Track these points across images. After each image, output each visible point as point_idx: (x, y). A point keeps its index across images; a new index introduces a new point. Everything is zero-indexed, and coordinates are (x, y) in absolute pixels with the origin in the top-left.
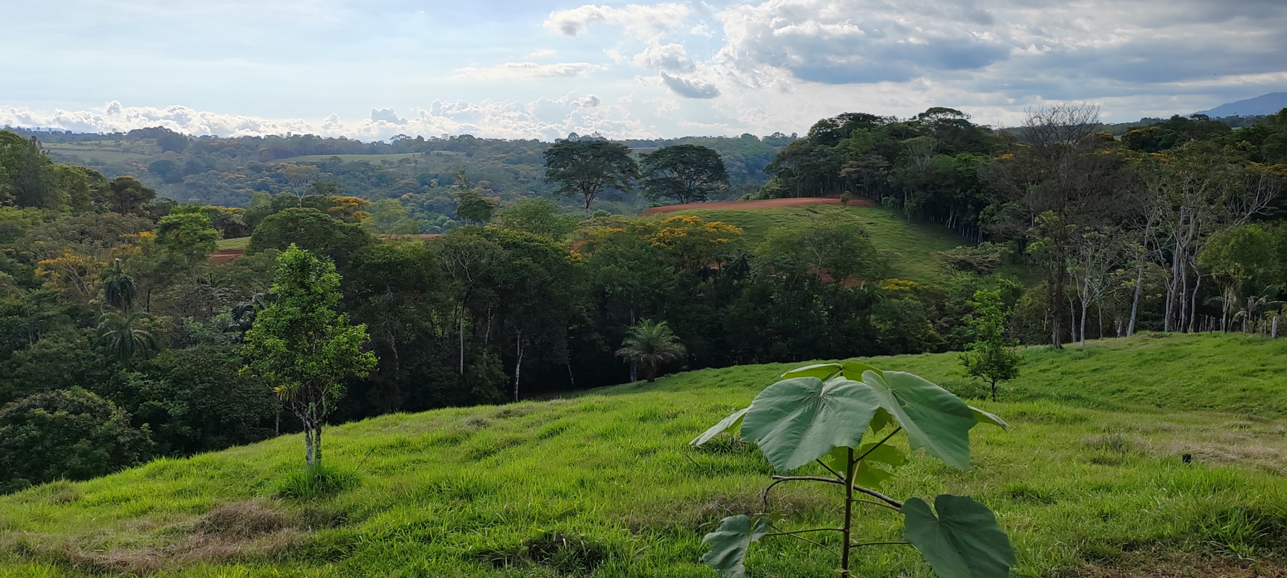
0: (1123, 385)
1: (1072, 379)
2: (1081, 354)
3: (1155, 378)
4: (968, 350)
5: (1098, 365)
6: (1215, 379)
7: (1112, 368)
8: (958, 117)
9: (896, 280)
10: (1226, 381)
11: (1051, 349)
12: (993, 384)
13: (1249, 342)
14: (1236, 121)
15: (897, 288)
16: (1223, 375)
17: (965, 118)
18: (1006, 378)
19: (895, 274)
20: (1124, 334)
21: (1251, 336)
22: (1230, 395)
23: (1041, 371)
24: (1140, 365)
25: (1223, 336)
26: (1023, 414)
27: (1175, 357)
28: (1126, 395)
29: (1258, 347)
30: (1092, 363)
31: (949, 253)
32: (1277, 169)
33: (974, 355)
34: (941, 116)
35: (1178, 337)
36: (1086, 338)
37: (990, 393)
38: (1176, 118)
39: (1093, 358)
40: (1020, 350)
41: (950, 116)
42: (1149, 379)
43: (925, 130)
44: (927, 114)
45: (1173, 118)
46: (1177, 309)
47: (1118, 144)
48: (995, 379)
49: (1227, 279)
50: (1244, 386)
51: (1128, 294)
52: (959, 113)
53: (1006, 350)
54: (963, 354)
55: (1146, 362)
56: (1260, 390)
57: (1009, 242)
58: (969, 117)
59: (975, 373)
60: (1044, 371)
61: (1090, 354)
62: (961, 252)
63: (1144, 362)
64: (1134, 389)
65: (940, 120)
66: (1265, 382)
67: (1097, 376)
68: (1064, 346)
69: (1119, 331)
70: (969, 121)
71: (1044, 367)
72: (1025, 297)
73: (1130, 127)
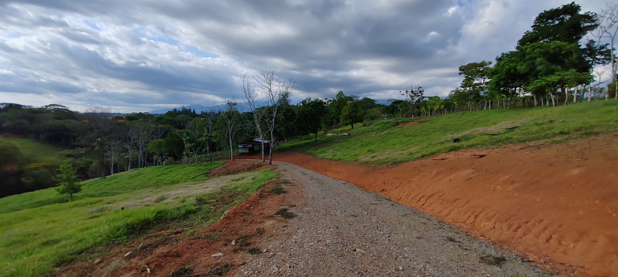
0: (124, 185)
1: (108, 186)
2: (112, 178)
3: (134, 181)
4: (58, 186)
5: (117, 181)
6: (150, 179)
7: (122, 181)
8: (64, 108)
9: (35, 164)
10: (153, 179)
11: (101, 179)
12: (71, 195)
13: (159, 168)
14: (156, 115)
15: (35, 166)
16: (152, 177)
17: (67, 108)
18: (76, 192)
19: (35, 161)
20: (127, 170)
21: (159, 166)
22: (153, 182)
23: (98, 186)
24: (130, 179)
25: (152, 167)
26: (76, 205)
27: (140, 174)
28: (125, 188)
29: (161, 169)
30: (115, 180)
31: (62, 152)
32: (165, 126)
33: (61, 187)
34: (56, 107)
35: (142, 169)
36: (114, 173)
37: (70, 198)
38: (140, 113)
39: (116, 179)
40: (82, 183)
41: (61, 107)
42: (132, 182)
43: (49, 111)
44: (50, 106)
45: (139, 113)
46: (141, 162)
47: (124, 119)
48: (71, 194)
49: (154, 153)
50: (157, 179)
51: (128, 159)
52: (64, 107)
53: (76, 183)
54: (56, 188)
55: (132, 177)
56: (160, 179)
57: (88, 147)
58: (69, 108)
59: (62, 193)
60: (99, 186)
61: (115, 178)
62: (67, 151)
63: (131, 177)
64: (128, 186)
65: (56, 108)
66: (162, 177)
67: (117, 184)
68: (106, 177)
69: (126, 170)
70: (69, 109)
71: (98, 185)
72: (93, 164)
73: (128, 115)
